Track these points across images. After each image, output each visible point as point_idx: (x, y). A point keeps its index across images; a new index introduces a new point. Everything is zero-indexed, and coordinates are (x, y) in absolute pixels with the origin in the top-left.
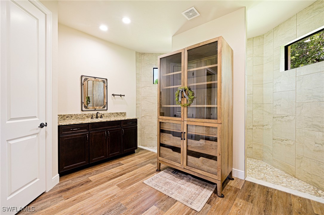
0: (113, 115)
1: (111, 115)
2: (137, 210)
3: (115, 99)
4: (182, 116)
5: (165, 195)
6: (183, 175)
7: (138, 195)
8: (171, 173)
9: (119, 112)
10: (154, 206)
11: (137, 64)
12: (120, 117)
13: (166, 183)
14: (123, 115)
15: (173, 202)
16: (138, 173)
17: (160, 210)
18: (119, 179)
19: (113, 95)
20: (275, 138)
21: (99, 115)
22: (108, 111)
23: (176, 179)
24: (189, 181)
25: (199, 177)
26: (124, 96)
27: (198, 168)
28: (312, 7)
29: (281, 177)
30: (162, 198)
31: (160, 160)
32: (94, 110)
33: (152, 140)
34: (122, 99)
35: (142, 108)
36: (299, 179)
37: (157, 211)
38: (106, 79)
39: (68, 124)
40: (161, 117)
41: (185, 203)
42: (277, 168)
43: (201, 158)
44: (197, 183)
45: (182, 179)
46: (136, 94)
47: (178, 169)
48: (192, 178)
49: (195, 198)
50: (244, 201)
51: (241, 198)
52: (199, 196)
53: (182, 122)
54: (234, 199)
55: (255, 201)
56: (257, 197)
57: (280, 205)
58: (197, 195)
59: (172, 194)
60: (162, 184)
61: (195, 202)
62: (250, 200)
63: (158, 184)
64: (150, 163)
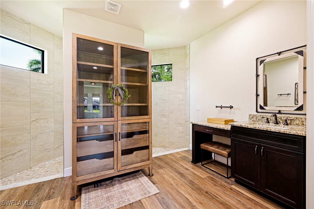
4: (115, 116)
5: (126, 206)
6: (108, 182)
8: (93, 189)
15: (140, 204)
23: (107, 189)
24: (120, 183)
25: (135, 170)
27: (133, 163)
40: (78, 120)
41: (147, 196)
43: (135, 153)
44: (128, 179)
45: (113, 185)
48: (119, 179)
49: (144, 188)
50: (162, 169)
51: (159, 169)
52: (145, 185)
53: (116, 122)
54: (158, 172)
55: (163, 166)
56: (161, 164)
57: (171, 161)
58: (143, 185)
59: (129, 200)
60: (106, 203)
61: (149, 190)
62: (162, 167)
63: (103, 207)
64: (40, 201)
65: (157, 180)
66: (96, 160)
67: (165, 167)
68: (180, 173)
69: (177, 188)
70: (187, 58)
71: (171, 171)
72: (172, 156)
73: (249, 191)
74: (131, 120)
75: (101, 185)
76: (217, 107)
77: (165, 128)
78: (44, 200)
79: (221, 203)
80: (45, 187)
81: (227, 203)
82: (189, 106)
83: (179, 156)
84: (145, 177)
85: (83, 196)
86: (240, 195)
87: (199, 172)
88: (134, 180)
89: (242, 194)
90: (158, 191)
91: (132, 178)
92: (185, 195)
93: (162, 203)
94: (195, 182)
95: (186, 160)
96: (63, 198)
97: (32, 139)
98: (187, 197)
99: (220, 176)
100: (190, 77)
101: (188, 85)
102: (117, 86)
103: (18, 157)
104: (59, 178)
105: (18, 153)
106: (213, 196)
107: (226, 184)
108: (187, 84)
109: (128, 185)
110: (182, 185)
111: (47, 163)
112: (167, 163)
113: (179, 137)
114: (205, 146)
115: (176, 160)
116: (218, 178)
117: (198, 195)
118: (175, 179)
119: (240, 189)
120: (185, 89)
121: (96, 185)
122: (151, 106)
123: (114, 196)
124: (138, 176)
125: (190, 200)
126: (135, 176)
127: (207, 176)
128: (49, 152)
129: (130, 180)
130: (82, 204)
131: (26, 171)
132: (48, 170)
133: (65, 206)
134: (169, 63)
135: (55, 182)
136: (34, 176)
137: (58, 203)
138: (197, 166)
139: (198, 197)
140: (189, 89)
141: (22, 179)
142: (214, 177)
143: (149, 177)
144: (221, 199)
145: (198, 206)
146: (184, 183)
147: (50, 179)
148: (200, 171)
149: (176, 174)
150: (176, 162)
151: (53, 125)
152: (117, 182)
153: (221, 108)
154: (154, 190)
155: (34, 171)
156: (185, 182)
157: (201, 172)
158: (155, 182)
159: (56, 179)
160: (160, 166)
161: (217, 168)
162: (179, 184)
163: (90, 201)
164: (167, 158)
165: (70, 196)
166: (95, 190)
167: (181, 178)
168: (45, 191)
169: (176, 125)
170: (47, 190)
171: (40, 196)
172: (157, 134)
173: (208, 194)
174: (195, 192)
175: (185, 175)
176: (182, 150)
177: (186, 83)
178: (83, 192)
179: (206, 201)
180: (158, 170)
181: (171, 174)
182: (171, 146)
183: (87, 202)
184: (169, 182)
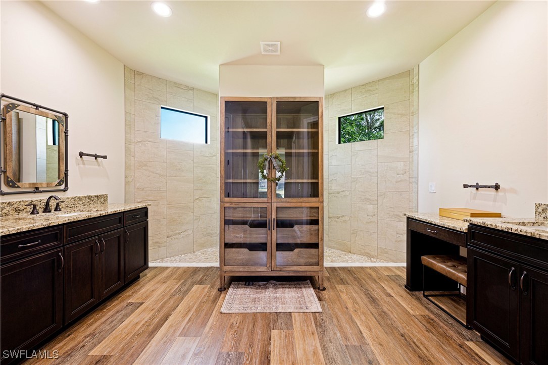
0: (81, 203)
1: (76, 202)
2: (258, 346)
3: (84, 164)
4: (268, 196)
5: (271, 313)
6: (262, 283)
7: (236, 331)
8: (243, 286)
9: (93, 193)
10: (272, 331)
11: (126, 92)
12: (96, 205)
13: (254, 300)
14: (102, 200)
15: (288, 317)
16: (194, 304)
17: (285, 331)
18: (171, 326)
19: (81, 154)
20: (331, 215)
21: (53, 203)
22: (69, 194)
24: (276, 287)
26: (105, 157)
28: (364, 87)
29: (342, 255)
30: (271, 318)
31: (225, 272)
32: (35, 193)
33: (160, 247)
34: (99, 165)
35: (138, 185)
36: (354, 254)
37: (283, 333)
38: (66, 115)
39: (13, 232)
40: (227, 199)
41: (302, 311)
42: (334, 248)
43: (296, 250)
44: (288, 286)
45: (266, 288)
46: (125, 156)
47: (263, 275)
49: (304, 301)
50: (343, 286)
51: (338, 284)
52: (306, 298)
53: (270, 205)
54: (334, 287)
55: (349, 282)
56: (347, 278)
57: (365, 278)
58: (303, 298)
59: (277, 308)
60: (250, 303)
61: (309, 305)
62: (346, 283)
63: (246, 306)
64: (193, 284)
65: (327, 297)
66: (246, 250)
67: (351, 283)
68: (372, 298)
69: (353, 315)
70: (413, 92)
71: (359, 291)
72: (373, 271)
73: (504, 361)
74: (290, 203)
75: (253, 284)
76: (465, 186)
77: (371, 222)
78: (196, 284)
79: (419, 357)
80: (200, 272)
81: (432, 360)
82: (417, 184)
83: (386, 273)
84: (312, 289)
85: (231, 290)
86: (474, 359)
87: (409, 304)
88: (295, 289)
89: (480, 360)
90: (320, 310)
91: (294, 286)
92: (360, 327)
93: (318, 324)
94: (392, 316)
95: (397, 282)
96: (212, 287)
97: (196, 219)
98: (362, 330)
99: (451, 321)
100: (418, 128)
101: (415, 143)
102: (270, 156)
103: (183, 237)
104: (215, 267)
105: (183, 233)
106: (412, 343)
107: (455, 336)
108: (413, 142)
109: (284, 293)
110: (364, 313)
111: (209, 250)
112: (356, 279)
113: (396, 241)
114: (430, 260)
115: (376, 278)
116: (443, 323)
117: (385, 333)
118: (357, 303)
119: (483, 352)
120: (410, 152)
121: (247, 283)
122: (322, 183)
123: (262, 299)
124: (302, 286)
125: (364, 335)
126: (299, 284)
127: (423, 314)
128: (211, 237)
129: (290, 288)
130: (227, 297)
131: (190, 254)
132: (208, 257)
133: (211, 294)
134: (378, 106)
135: (210, 270)
136: (195, 260)
137: (206, 290)
138: (412, 295)
139: (382, 335)
140: (417, 152)
141: (185, 261)
142: (436, 319)
143: (318, 290)
144: (425, 352)
145: (373, 346)
146: (369, 312)
147: (206, 266)
148: (414, 303)
149: (364, 297)
150: (375, 280)
151: (216, 205)
152: (271, 286)
153: (477, 189)
154: (315, 306)
155: (196, 255)
156: (372, 311)
157: (413, 305)
158: (322, 298)
159: (211, 267)
160: (342, 281)
161: (457, 308)
162: (359, 311)
163: (235, 296)
164: (362, 272)
165: (219, 287)
166: (245, 288)
167: (369, 304)
168: (199, 276)
169: (391, 218)
170: (201, 276)
171: (194, 280)
172: (357, 232)
173: (403, 338)
174: (381, 328)
175: (379, 303)
176: (398, 266)
177: (411, 140)
178: (232, 286)
179: (391, 345)
180: (337, 286)
181: (355, 295)
182: (380, 255)
183: (232, 297)
184: (345, 305)
